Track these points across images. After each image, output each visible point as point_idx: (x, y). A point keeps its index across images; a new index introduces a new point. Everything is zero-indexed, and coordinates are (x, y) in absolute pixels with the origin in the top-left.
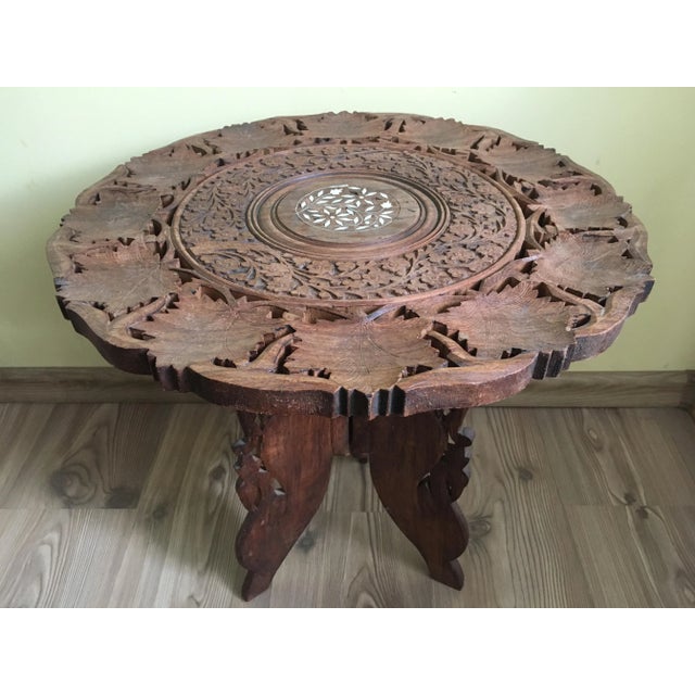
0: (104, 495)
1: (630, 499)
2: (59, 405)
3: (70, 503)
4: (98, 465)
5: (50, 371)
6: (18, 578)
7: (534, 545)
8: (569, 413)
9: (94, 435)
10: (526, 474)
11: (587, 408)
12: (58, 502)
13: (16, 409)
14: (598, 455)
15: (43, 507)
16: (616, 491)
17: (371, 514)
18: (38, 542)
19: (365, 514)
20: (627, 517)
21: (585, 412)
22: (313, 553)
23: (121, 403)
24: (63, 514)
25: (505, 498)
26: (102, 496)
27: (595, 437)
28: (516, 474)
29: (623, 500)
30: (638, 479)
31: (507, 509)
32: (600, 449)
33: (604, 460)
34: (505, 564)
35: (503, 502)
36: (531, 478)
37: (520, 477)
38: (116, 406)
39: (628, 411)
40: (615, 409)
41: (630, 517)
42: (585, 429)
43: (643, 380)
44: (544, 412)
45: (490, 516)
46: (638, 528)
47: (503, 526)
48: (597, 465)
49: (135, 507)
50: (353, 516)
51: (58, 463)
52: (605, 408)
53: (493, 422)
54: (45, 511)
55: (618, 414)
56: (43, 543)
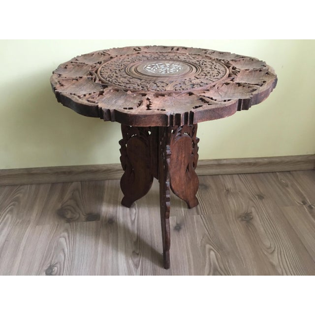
0: (84, 217)
1: (304, 203)
2: (53, 184)
3: (69, 221)
4: (78, 205)
5: (50, 169)
6: (53, 251)
7: (272, 222)
8: (271, 174)
9: (73, 194)
10: (261, 197)
11: (278, 172)
12: (63, 221)
13: (34, 187)
14: (287, 188)
15: (57, 223)
16: (298, 200)
17: (202, 216)
18: (58, 237)
19: (199, 216)
20: (305, 209)
21: (277, 173)
22: (182, 232)
23: (81, 181)
24: (67, 225)
25: (255, 206)
26: (83, 217)
27: (284, 182)
28: (257, 197)
29: (302, 204)
30: (305, 195)
31: (257, 210)
32: (287, 186)
33: (290, 190)
34: (262, 229)
35: (255, 208)
36: (263, 198)
37: (259, 198)
38: (80, 183)
39: (294, 172)
40: (289, 171)
41: (306, 209)
42: (279, 179)
43: (299, 159)
44: (261, 174)
45: (251, 213)
46: (311, 213)
47: (257, 216)
48: (288, 191)
49: (99, 220)
50: (195, 217)
51: (59, 206)
52: (285, 171)
53: (242, 179)
54: (58, 225)
55: (291, 174)
56: (61, 237)
